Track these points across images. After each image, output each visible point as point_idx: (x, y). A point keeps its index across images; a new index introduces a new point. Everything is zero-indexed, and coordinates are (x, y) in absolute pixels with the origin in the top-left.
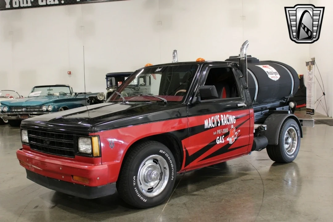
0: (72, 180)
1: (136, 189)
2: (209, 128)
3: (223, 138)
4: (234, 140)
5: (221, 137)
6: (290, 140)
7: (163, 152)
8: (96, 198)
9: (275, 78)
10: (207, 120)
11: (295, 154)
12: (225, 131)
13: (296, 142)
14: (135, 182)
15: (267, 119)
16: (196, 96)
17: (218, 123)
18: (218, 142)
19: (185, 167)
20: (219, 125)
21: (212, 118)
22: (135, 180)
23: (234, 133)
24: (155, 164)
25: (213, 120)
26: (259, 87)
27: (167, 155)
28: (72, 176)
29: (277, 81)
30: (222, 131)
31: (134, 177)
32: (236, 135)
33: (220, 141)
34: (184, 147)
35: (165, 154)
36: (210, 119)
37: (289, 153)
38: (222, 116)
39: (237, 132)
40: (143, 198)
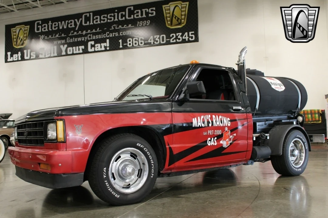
0: (39, 168)
1: (106, 182)
2: (198, 127)
3: (216, 140)
4: (228, 144)
5: (213, 139)
6: (296, 152)
7: (141, 146)
8: (61, 187)
9: (280, 89)
10: (196, 118)
11: (303, 167)
12: (218, 132)
13: (304, 155)
14: (105, 174)
15: (272, 130)
16: (184, 93)
17: (208, 122)
18: (209, 143)
19: (169, 165)
20: (210, 125)
21: (202, 117)
22: (105, 172)
23: (229, 137)
24: (132, 159)
25: (203, 119)
26: (261, 95)
27: (145, 149)
28: (39, 164)
29: (281, 92)
30: (214, 132)
31: (105, 169)
32: (232, 139)
33: (212, 143)
34: (167, 144)
35: (144, 148)
36: (199, 118)
37: (296, 165)
38: (214, 116)
39: (233, 136)
40: (115, 194)
